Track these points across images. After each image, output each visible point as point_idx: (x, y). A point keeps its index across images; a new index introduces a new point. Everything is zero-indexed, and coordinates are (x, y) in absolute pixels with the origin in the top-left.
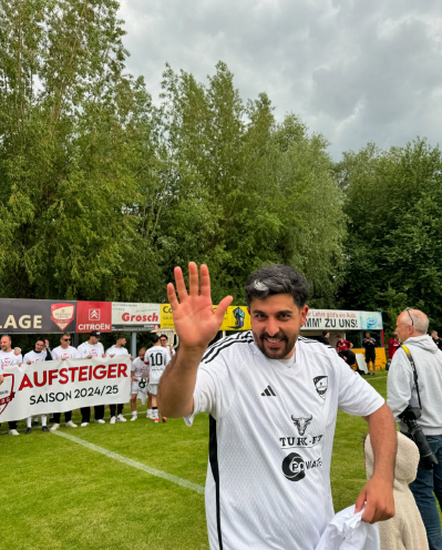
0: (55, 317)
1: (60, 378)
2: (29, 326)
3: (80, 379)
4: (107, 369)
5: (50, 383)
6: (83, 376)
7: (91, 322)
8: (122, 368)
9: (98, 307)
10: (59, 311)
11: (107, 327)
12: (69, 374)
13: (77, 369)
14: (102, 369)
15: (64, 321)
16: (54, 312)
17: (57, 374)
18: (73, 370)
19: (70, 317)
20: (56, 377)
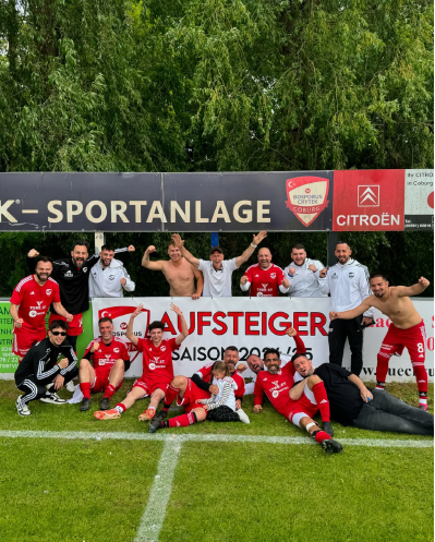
0: (294, 202)
1: (214, 325)
2: (249, 219)
3: (248, 332)
4: (291, 319)
5: (200, 332)
6: (252, 328)
7: (361, 212)
8: (318, 320)
9: (376, 180)
10: (300, 190)
11: (395, 220)
12: (229, 321)
13: (241, 314)
14: (282, 319)
15: (309, 210)
16: (292, 194)
17: (210, 319)
18: (235, 315)
19: (321, 201)
20: (208, 323)
